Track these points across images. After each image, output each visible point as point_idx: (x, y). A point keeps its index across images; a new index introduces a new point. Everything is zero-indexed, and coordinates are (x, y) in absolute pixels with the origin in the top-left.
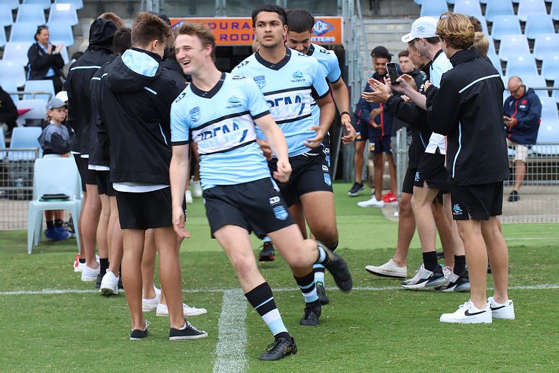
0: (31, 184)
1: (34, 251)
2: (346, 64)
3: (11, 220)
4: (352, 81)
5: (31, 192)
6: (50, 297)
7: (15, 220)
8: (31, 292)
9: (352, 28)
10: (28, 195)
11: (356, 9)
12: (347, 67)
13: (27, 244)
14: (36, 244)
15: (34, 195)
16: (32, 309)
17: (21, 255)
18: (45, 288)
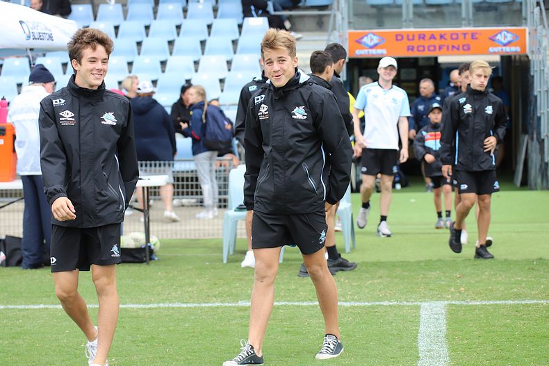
0: (225, 193)
1: (229, 261)
2: (532, 74)
3: (206, 227)
4: (539, 90)
5: (225, 201)
6: (246, 310)
7: (211, 228)
8: (227, 304)
9: (539, 38)
10: (223, 204)
11: (541, 19)
12: (533, 76)
13: (222, 253)
14: (231, 253)
15: (229, 204)
16: (229, 322)
17: (217, 264)
18: (241, 300)
